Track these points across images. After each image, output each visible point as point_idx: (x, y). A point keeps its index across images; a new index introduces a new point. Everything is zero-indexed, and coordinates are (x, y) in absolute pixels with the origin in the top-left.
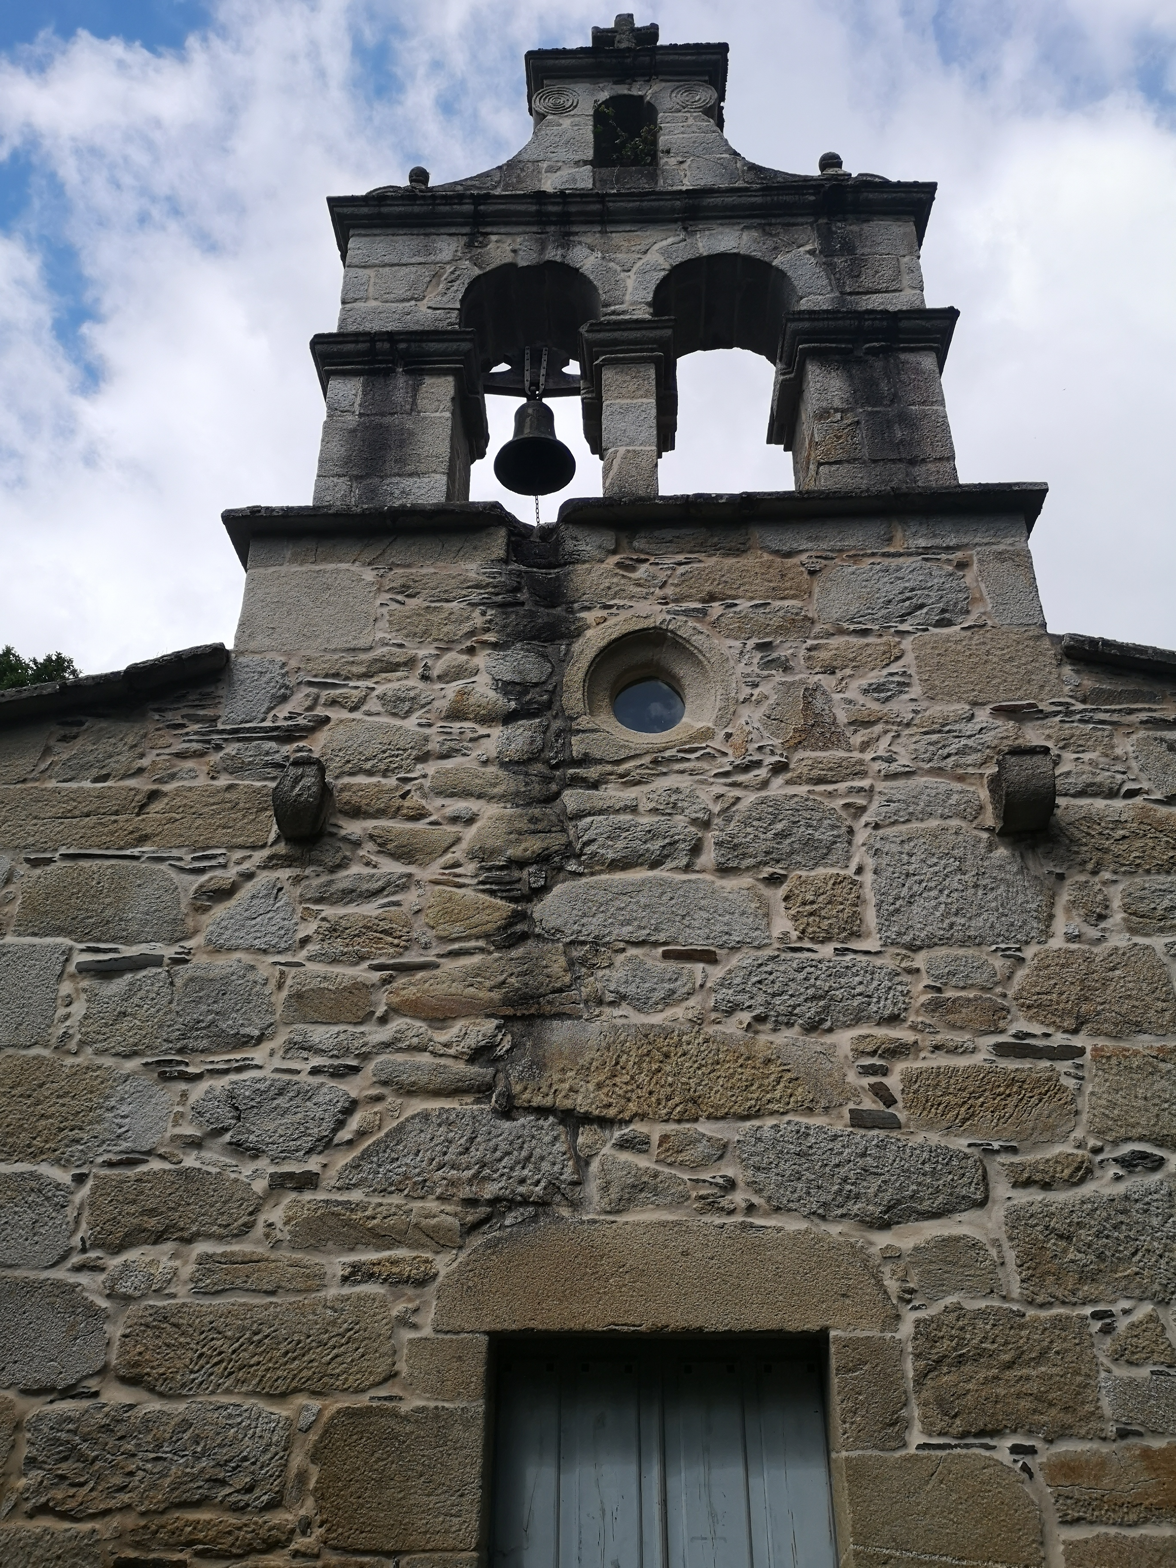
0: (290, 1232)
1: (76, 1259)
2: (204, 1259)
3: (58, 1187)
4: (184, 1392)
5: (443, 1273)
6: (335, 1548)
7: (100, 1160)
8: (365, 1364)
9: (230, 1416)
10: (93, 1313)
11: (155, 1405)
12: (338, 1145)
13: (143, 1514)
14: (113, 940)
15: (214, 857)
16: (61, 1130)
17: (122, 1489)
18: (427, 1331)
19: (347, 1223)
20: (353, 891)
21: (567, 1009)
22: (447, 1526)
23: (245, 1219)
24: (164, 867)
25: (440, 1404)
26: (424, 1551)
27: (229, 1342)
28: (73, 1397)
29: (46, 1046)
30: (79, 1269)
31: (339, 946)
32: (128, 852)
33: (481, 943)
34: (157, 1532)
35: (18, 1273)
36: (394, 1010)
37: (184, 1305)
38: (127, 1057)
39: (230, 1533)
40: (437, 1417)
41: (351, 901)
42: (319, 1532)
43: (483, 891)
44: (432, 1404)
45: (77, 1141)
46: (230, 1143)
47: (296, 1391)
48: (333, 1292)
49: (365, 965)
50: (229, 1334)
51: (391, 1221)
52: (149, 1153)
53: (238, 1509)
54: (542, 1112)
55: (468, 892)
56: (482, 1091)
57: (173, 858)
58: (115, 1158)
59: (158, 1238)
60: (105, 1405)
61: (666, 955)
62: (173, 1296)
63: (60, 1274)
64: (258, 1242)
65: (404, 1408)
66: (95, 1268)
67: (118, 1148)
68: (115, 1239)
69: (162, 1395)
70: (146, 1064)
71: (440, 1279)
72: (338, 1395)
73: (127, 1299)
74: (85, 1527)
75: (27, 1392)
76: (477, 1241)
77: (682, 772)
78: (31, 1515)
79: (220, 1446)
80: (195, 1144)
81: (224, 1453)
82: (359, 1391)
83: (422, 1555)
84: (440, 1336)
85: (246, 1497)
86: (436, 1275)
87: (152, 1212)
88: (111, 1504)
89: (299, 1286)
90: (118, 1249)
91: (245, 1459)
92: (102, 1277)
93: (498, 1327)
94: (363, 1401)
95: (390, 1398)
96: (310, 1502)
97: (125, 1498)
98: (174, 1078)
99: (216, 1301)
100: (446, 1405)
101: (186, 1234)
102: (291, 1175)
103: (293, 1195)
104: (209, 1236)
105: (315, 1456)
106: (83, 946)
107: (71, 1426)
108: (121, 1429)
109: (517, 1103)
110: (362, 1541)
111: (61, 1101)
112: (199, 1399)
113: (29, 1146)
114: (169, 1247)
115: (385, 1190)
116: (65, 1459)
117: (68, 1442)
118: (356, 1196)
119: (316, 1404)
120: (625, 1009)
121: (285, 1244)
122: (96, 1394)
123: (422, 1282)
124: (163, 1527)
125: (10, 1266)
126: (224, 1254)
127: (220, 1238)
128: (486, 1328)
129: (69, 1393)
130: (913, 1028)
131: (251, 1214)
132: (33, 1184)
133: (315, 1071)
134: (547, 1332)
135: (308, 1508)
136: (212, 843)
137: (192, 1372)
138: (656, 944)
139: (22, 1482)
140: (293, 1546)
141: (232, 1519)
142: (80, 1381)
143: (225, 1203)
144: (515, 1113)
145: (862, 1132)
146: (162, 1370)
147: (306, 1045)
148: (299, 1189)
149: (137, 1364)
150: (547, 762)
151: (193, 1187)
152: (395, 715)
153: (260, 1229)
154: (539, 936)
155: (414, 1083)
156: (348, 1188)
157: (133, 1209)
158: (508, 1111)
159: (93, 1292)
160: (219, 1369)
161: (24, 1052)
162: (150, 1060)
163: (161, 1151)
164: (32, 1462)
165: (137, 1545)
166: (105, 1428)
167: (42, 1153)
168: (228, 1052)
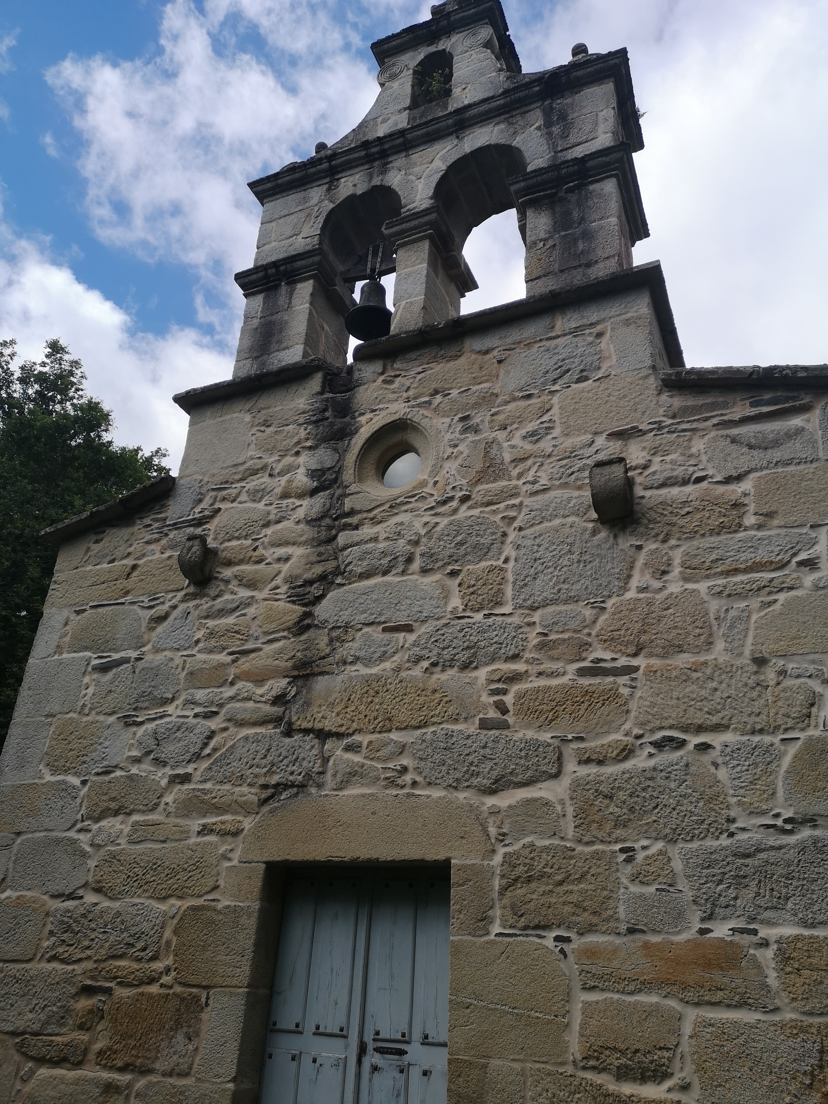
0: (175, 807)
1: (79, 826)
2: (135, 824)
3: (74, 787)
4: (120, 896)
5: (247, 828)
6: (180, 983)
7: (94, 772)
8: (204, 881)
9: (138, 910)
10: (84, 854)
11: (106, 903)
12: (203, 757)
13: (96, 961)
14: (110, 651)
15: (158, 598)
16: (78, 757)
17: (88, 948)
18: (235, 862)
19: (202, 802)
20: (223, 610)
21: (326, 669)
22: (233, 973)
23: (156, 801)
24: (135, 607)
25: (237, 904)
26: (222, 987)
27: (142, 869)
28: (72, 899)
29: (75, 712)
30: (80, 831)
31: (213, 642)
32: (119, 601)
33: (285, 634)
34: (101, 971)
35: (54, 834)
36: (237, 678)
37: (123, 849)
38: (110, 714)
39: (133, 973)
40: (235, 911)
41: (223, 616)
42: (173, 974)
43: (289, 602)
44: (233, 904)
45: (84, 762)
46: (153, 759)
47: (170, 896)
48: (193, 840)
49: (225, 653)
50: (142, 865)
51: (223, 799)
52: (116, 767)
53: (139, 960)
54: (306, 731)
55: (281, 603)
56: (277, 721)
57: (139, 602)
58: (100, 770)
59: (116, 813)
60: (85, 903)
61: (384, 630)
62: (119, 844)
63: (72, 834)
64: (160, 814)
65: (220, 906)
66: (87, 831)
67: (102, 765)
68: (96, 815)
69: (110, 898)
70: (118, 718)
71: (245, 832)
72: (190, 898)
73: (99, 846)
74: (70, 968)
75: (53, 897)
76: (266, 809)
77: (406, 511)
78: (49, 961)
79: (133, 926)
80: (137, 760)
81: (134, 930)
82: (200, 896)
83: (220, 989)
84: (242, 865)
85: (142, 954)
86: (243, 829)
87: (113, 799)
88: (83, 955)
89: (178, 837)
90: (97, 820)
91: (143, 933)
92: (89, 835)
93: (271, 859)
94: (200, 902)
95: (213, 900)
96: (171, 957)
97: (88, 952)
98: (131, 725)
99: (138, 847)
100: (240, 904)
101: (128, 811)
102: (178, 776)
103: (179, 787)
104: (139, 811)
105: (175, 932)
106: (96, 656)
107: (69, 914)
108: (90, 916)
109: (295, 727)
110: (193, 980)
111: (79, 741)
112: (126, 900)
113: (64, 766)
114: (120, 818)
115: (222, 782)
116: (66, 931)
117: (67, 922)
118: (208, 786)
119: (179, 903)
120: (359, 666)
121: (173, 814)
122: (82, 897)
123: (236, 834)
124: (104, 968)
125: (50, 830)
126: (144, 821)
127: (143, 812)
128: (264, 859)
129: (71, 897)
130: (527, 662)
131: (158, 798)
132: (63, 786)
133: (196, 716)
134: (294, 862)
135: (169, 961)
136: (158, 590)
137: (124, 885)
138: (379, 623)
139: (46, 944)
140: (161, 981)
141: (135, 966)
142: (75, 890)
143: (147, 792)
144: (293, 733)
145: (485, 732)
146: (110, 885)
147: (193, 701)
148: (182, 783)
149: (99, 882)
150: (331, 517)
151: (132, 784)
152: (254, 501)
153: (162, 806)
154: (316, 626)
155: (243, 720)
156: (205, 781)
157: (105, 798)
158: (289, 733)
159: (85, 843)
160: (135, 884)
161: (66, 716)
162: (120, 716)
163: (121, 765)
164: (51, 933)
165: (92, 978)
166: (84, 916)
167: (69, 770)
168: (158, 708)
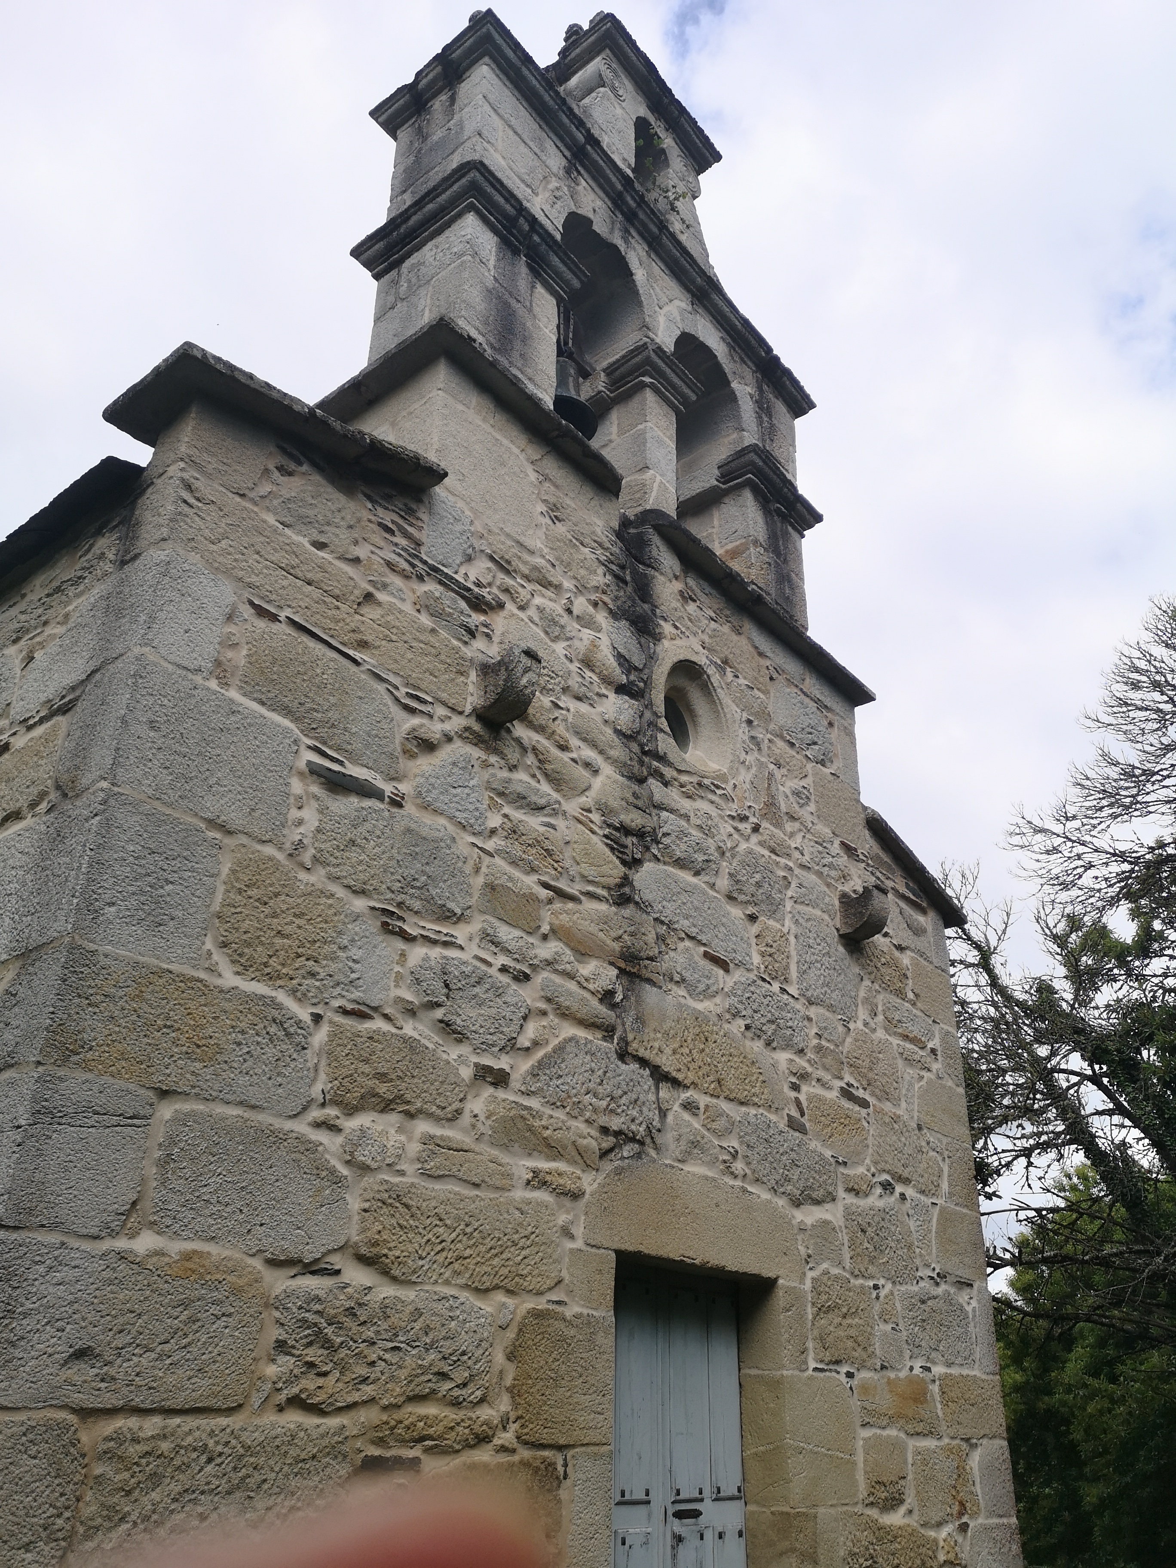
0: (491, 1128)
1: (316, 1114)
2: (427, 1140)
3: (299, 1023)
4: (414, 1278)
5: (588, 1191)
6: (526, 1443)
7: (336, 1003)
8: (544, 1268)
9: (451, 1309)
10: (337, 1181)
11: (386, 1291)
12: (519, 1049)
13: (385, 1408)
14: (338, 750)
15: (424, 702)
16: (299, 956)
17: (365, 1380)
18: (579, 1244)
19: (530, 1129)
20: (525, 798)
21: (654, 977)
23: (454, 1106)
24: (381, 687)
25: (591, 1312)
26: (583, 1445)
27: (449, 1231)
28: (313, 1273)
29: (280, 849)
30: (318, 1125)
31: (517, 850)
32: (351, 652)
33: (604, 893)
34: (395, 1427)
35: (264, 1118)
36: (555, 932)
37: (413, 1185)
38: (362, 893)
39: (452, 1428)
40: (589, 1323)
41: (521, 807)
42: (513, 1427)
43: (607, 845)
44: (585, 1311)
45: (313, 975)
46: (441, 1021)
47: (497, 1287)
48: (520, 1194)
49: (535, 877)
50: (448, 1222)
51: (559, 1135)
52: (375, 1009)
53: (456, 1404)
54: (643, 1062)
55: (595, 839)
56: (608, 1031)
57: (390, 683)
58: (350, 1006)
59: (386, 1107)
60: (347, 1285)
61: (706, 955)
62: (402, 1173)
63: (301, 1127)
64: (465, 1131)
65: (569, 1312)
66: (334, 1129)
67: (353, 996)
68: (352, 1098)
69: (395, 1279)
70: (373, 908)
71: (587, 1196)
72: (525, 1296)
73: (365, 1169)
74: (334, 1422)
75: (273, 1263)
76: (608, 1166)
78: (281, 1409)
79: (445, 1338)
80: (411, 1012)
81: (447, 1347)
82: (540, 1293)
83: (583, 1449)
84: (589, 1249)
85: (464, 1392)
86: (583, 1193)
87: (382, 1077)
88: (356, 1397)
89: (498, 1183)
90: (351, 1111)
91: (464, 1353)
92: (340, 1139)
93: (623, 1247)
94: (541, 1304)
95: (559, 1303)
96: (506, 1398)
97: (368, 1390)
98: (393, 933)
99: (438, 1186)
100: (595, 1313)
101: (412, 1109)
102: (488, 1069)
103: (491, 1090)
104: (430, 1115)
105: (512, 1354)
106: (310, 742)
107: (318, 1307)
108: (363, 1316)
109: (630, 1049)
110: (545, 1436)
111: (298, 921)
112: (427, 1288)
113: (266, 965)
114: (394, 1118)
115: (554, 1104)
116: (310, 1344)
117: (315, 1324)
118: (534, 1103)
119: (510, 1302)
120: (682, 992)
121: (486, 1138)
122: (338, 1272)
123: (576, 1196)
124: (401, 1422)
125: (254, 1107)
126: (442, 1138)
127: (438, 1119)
128: (615, 1247)
129: (313, 1268)
130: (810, 1062)
131: (461, 1101)
132: (275, 1013)
133: (504, 969)
135: (504, 1404)
136: (424, 686)
137: (421, 1258)
138: (700, 943)
139: (271, 1370)
140: (497, 1441)
141: (451, 1415)
142: (324, 1255)
143: (442, 1083)
144: (628, 1059)
145: (792, 1132)
146: (397, 1253)
147: (496, 940)
148: (495, 1084)
149: (376, 1244)
150: (642, 746)
151: (417, 1058)
152: (547, 633)
153: (466, 1119)
154: (637, 903)
155: (568, 1008)
157: (367, 1069)
158: (623, 1055)
159: (333, 1155)
160: (440, 1258)
161: (259, 847)
162: (378, 905)
163: (387, 1011)
164: (281, 1346)
165: (380, 1442)
166: (350, 1312)
167: (279, 977)
168: (432, 921)
